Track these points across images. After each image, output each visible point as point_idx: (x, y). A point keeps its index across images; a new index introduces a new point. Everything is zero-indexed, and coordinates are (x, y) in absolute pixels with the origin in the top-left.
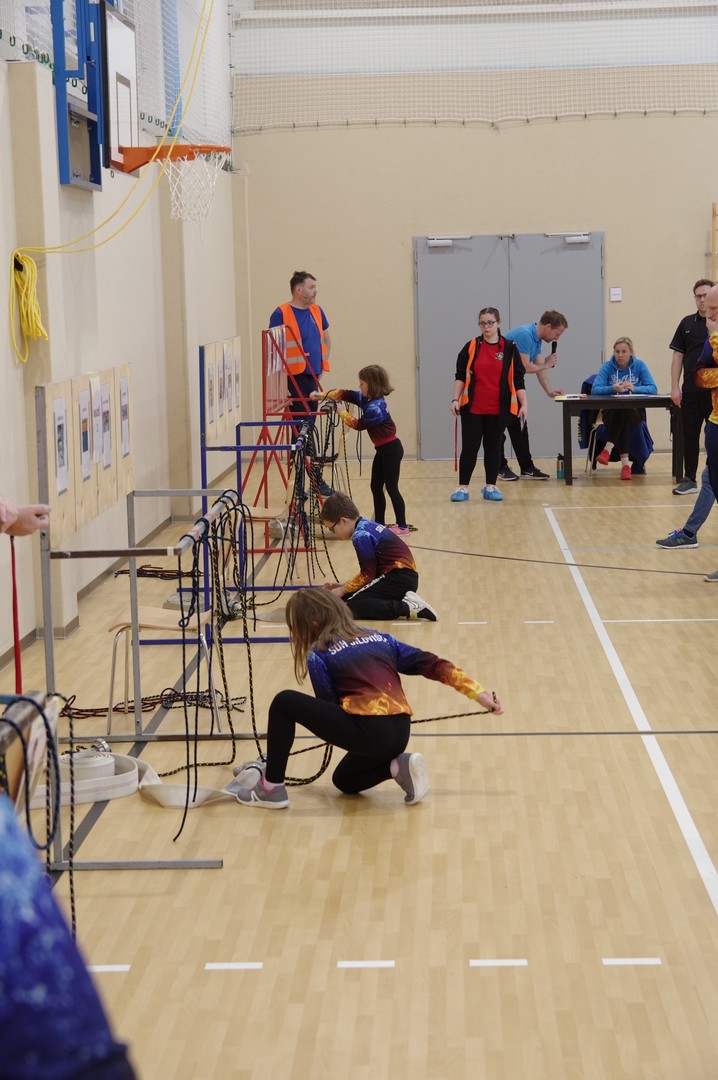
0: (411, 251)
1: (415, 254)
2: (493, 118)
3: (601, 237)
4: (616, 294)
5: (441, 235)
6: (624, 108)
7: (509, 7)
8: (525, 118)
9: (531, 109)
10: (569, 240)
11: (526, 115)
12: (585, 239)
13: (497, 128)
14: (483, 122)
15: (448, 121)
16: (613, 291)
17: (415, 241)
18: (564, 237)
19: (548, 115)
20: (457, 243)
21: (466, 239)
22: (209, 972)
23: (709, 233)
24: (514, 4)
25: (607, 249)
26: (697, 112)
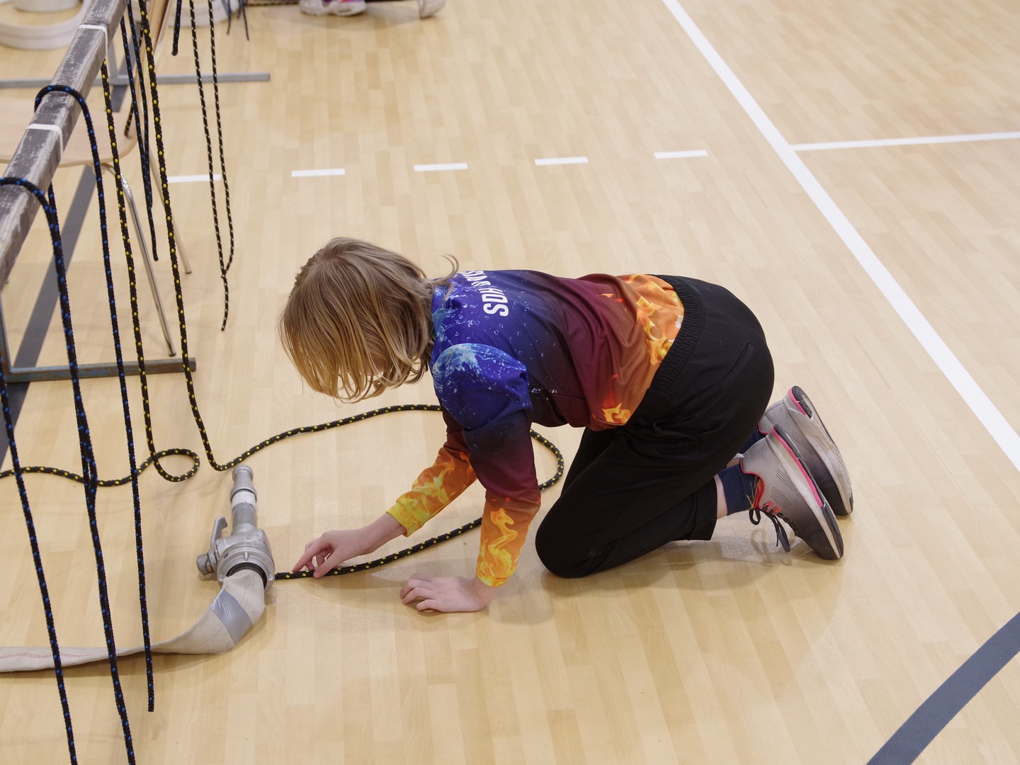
22: (297, 179)
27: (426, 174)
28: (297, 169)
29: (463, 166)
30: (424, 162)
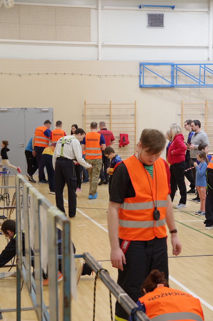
2: (19, 73)
3: (52, 109)
5: (4, 107)
6: (58, 72)
7: (23, 40)
8: (29, 73)
9: (31, 71)
10: (43, 110)
11: (29, 72)
12: (48, 110)
13: (21, 76)
14: (16, 74)
15: (5, 73)
18: (41, 109)
19: (36, 73)
20: (9, 110)
21: (11, 109)
23: (83, 109)
24: (25, 39)
25: (54, 113)
26: (79, 74)
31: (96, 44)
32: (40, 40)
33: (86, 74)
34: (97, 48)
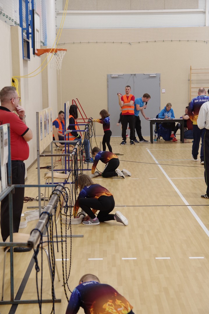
0: (106, 78)
1: (108, 79)
2: (129, 41)
3: (160, 75)
4: (163, 91)
5: (115, 74)
6: (166, 39)
7: (134, 11)
8: (138, 41)
9: (140, 39)
10: (151, 75)
12: (155, 75)
13: (131, 44)
14: (127, 42)
15: (117, 42)
16: (163, 90)
17: (108, 76)
18: (149, 75)
19: (145, 41)
20: (119, 76)
21: (122, 75)
22: (90, 260)
23: (189, 74)
24: (135, 10)
25: (161, 78)
26: (186, 40)
27: (125, 260)
28: (90, 258)
29: (136, 258)
30: (125, 257)
31: (203, 10)
32: (149, 9)
33: (193, 40)
34: (204, 15)
